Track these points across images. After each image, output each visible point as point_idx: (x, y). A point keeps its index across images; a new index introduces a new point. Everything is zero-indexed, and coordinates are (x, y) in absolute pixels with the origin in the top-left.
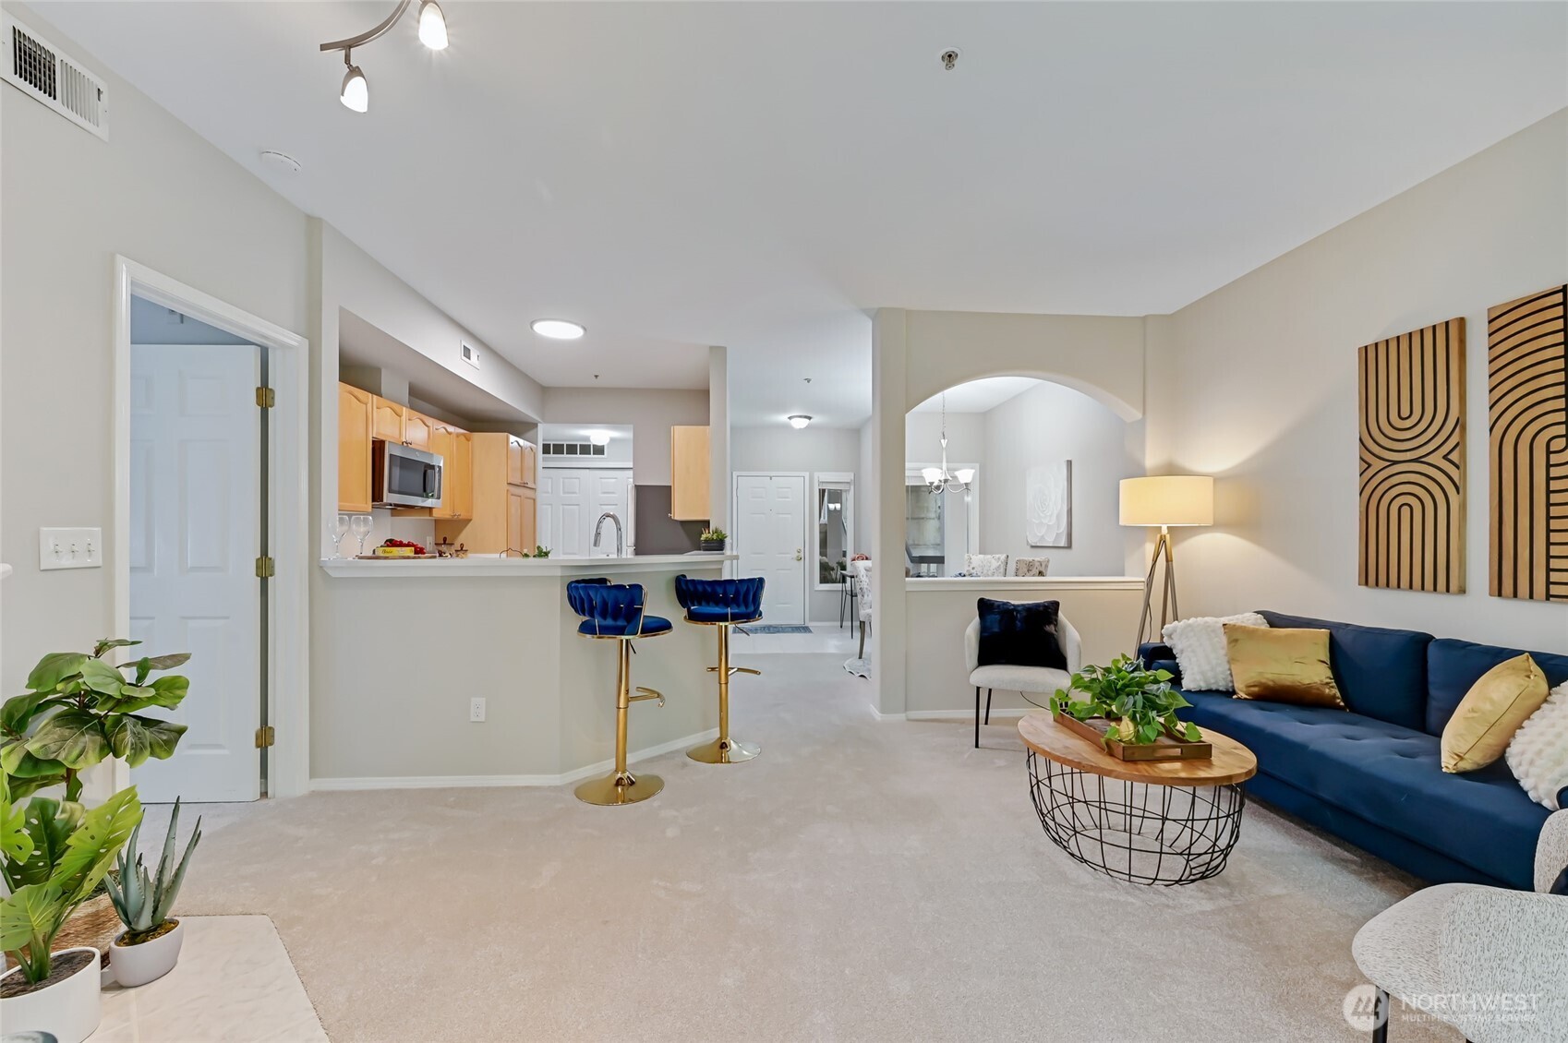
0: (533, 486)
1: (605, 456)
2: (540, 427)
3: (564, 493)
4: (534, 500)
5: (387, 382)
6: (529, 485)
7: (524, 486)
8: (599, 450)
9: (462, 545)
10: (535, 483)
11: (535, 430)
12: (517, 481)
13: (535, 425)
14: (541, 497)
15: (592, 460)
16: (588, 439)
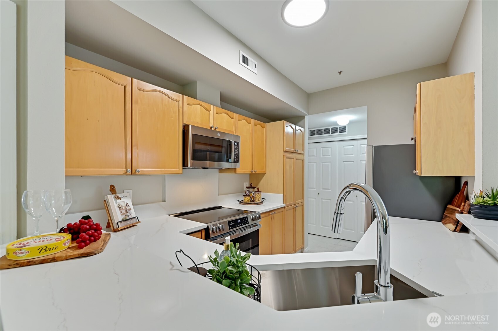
0: (302, 152)
1: (347, 133)
2: (307, 118)
3: (323, 156)
4: (303, 160)
5: (200, 89)
6: (299, 152)
7: (295, 152)
8: (343, 130)
9: (258, 189)
10: (303, 151)
11: (304, 120)
12: (291, 149)
13: (303, 117)
14: (306, 159)
15: (339, 136)
16: (336, 123)
